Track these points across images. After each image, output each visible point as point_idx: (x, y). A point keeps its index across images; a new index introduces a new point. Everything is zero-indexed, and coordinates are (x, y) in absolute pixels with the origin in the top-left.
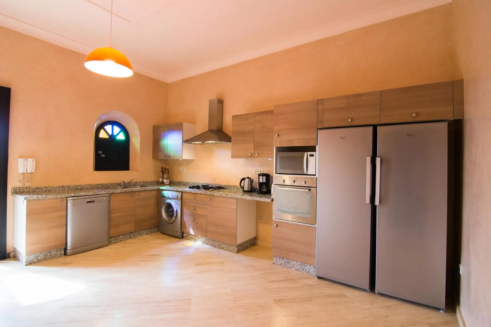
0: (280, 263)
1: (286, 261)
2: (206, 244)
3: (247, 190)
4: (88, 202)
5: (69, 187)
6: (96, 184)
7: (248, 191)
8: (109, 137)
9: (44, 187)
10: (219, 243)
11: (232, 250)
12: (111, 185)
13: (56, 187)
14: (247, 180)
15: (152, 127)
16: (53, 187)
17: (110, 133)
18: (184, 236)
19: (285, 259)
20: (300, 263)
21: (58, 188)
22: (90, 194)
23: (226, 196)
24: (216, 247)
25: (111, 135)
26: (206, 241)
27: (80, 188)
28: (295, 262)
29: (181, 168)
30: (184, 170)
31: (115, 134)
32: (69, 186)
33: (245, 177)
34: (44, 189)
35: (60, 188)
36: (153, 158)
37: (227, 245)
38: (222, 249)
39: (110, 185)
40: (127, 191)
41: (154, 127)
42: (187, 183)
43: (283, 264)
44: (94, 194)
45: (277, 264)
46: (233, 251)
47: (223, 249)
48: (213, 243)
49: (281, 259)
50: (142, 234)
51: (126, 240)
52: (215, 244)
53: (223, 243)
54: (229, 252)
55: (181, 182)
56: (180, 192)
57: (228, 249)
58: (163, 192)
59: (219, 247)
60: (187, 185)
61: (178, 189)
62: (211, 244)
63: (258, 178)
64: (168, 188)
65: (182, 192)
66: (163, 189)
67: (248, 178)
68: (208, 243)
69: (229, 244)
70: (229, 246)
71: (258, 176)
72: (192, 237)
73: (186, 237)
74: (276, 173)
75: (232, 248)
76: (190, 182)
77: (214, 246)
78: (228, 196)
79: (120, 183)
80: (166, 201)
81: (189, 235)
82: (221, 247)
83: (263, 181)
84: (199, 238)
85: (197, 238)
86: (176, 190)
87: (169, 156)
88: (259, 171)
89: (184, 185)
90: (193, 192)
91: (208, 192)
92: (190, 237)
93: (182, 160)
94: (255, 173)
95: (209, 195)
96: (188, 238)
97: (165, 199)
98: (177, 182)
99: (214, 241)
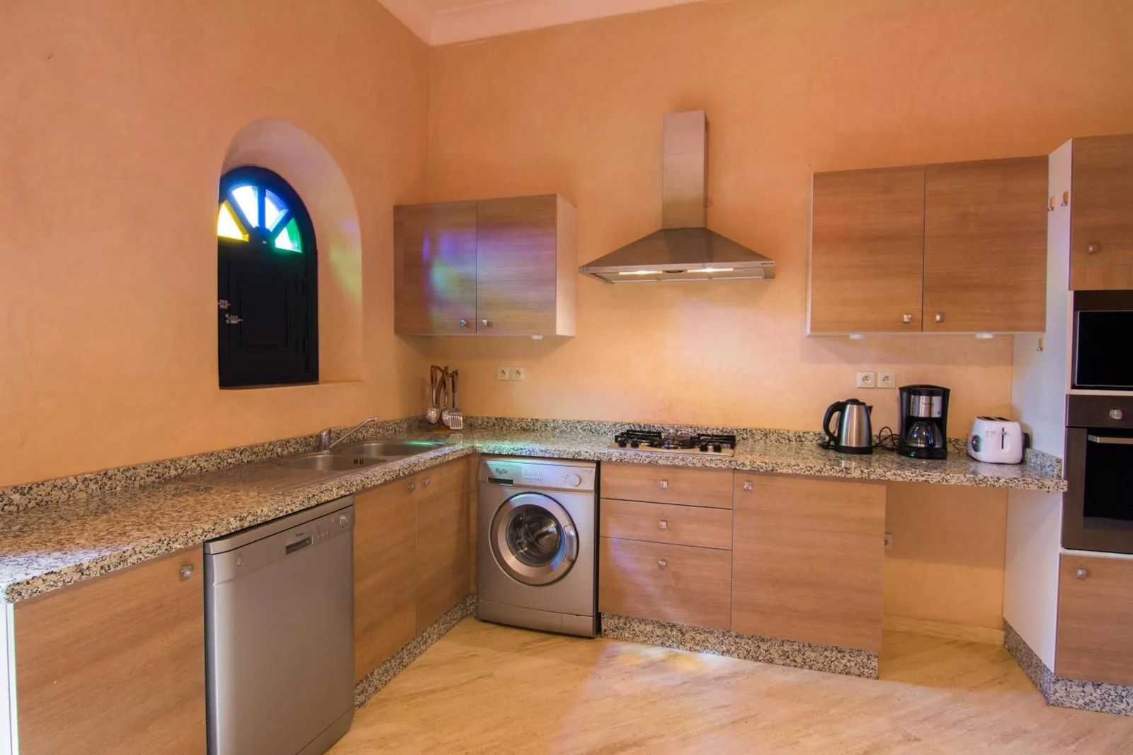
0: (1081, 701)
1: (1112, 693)
2: (723, 653)
3: (854, 445)
4: (291, 549)
5: (129, 474)
6: (233, 450)
7: (858, 451)
8: (251, 238)
9: (16, 489)
10: (786, 648)
11: (854, 670)
12: (283, 450)
13: (74, 482)
14: (851, 410)
15: (392, 208)
16: (59, 483)
17: (254, 222)
18: (604, 627)
19: (1105, 687)
21: (81, 486)
22: (293, 507)
24: (771, 661)
25: (257, 228)
26: (722, 643)
27: (173, 473)
29: (507, 371)
30: (522, 377)
31: (270, 224)
32: (128, 470)
33: (842, 400)
34: (16, 497)
35: (93, 486)
36: (399, 330)
38: (802, 667)
39: (279, 450)
40: (401, 475)
41: (398, 209)
42: (538, 425)
43: (1097, 702)
44: (306, 505)
45: (1068, 704)
46: (857, 671)
47: (811, 668)
48: (759, 647)
49: (1089, 688)
50: (429, 641)
51: (390, 680)
52: (766, 651)
53: (807, 645)
54: (840, 676)
55: (510, 420)
56: (589, 461)
57: (833, 667)
58: (494, 464)
59: (789, 660)
60: (537, 430)
61: (579, 453)
62: (748, 652)
63: (904, 402)
64: (522, 449)
65: (598, 463)
66: (496, 452)
67: (855, 402)
68: (733, 649)
69: (837, 648)
70: (839, 655)
71: (905, 395)
72: (649, 628)
73: (613, 631)
74: (1073, 387)
75: (853, 664)
76: (554, 421)
77: (761, 658)
78: (849, 476)
79: (312, 437)
80: (514, 499)
81: (633, 623)
82: (799, 660)
83: (930, 412)
84: (684, 631)
85: (674, 633)
86: (570, 456)
87: (489, 324)
88: (880, 377)
89: (524, 429)
90: (660, 462)
91: (747, 463)
92: (636, 629)
93: (544, 337)
94: (859, 383)
95: (749, 472)
96: (627, 635)
97: (509, 491)
98: (487, 420)
99: (763, 640)
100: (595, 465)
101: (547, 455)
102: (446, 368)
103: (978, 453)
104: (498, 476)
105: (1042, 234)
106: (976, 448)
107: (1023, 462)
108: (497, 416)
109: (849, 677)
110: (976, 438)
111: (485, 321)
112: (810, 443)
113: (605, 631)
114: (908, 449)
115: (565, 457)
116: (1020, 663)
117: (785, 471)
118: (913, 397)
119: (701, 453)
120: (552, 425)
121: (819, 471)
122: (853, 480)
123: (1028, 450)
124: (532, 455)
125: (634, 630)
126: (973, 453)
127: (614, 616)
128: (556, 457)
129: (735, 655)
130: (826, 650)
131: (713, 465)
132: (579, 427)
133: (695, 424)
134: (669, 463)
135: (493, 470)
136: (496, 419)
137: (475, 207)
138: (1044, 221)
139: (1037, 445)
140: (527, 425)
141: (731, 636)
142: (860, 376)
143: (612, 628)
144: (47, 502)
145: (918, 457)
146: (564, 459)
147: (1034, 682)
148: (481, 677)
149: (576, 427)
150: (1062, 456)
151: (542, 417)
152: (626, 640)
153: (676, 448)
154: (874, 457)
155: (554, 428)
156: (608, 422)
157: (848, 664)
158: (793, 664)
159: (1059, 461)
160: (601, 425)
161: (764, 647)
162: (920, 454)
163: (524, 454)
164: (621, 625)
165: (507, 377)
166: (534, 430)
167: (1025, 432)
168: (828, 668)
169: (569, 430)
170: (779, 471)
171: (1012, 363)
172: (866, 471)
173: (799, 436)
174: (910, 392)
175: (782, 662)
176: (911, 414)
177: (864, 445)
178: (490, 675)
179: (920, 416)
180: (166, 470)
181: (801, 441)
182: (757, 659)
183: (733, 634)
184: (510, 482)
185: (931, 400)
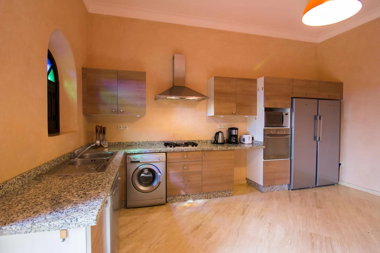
0: (267, 191)
1: (271, 187)
2: (199, 199)
3: (221, 142)
5: (29, 175)
6: (53, 161)
10: (214, 193)
14: (220, 134)
15: (81, 69)
16: (11, 182)
19: (270, 186)
20: (279, 185)
23: (226, 149)
24: (211, 198)
26: (199, 196)
27: (40, 172)
28: (276, 186)
32: (29, 173)
33: (218, 132)
35: (20, 182)
36: (84, 113)
37: (223, 193)
39: (63, 160)
41: (83, 69)
43: (269, 190)
45: (265, 192)
46: (229, 195)
47: (219, 197)
48: (208, 195)
49: (268, 187)
52: (210, 196)
53: (218, 191)
54: (225, 197)
55: (123, 143)
56: (163, 152)
57: (224, 196)
58: (132, 157)
59: (215, 197)
60: (133, 145)
61: (161, 150)
62: (205, 197)
63: (230, 132)
64: (142, 151)
65: (166, 153)
66: (133, 153)
67: (220, 132)
68: (202, 197)
69: (224, 191)
70: (225, 192)
71: (230, 130)
72: (180, 197)
73: (170, 201)
74: (265, 127)
75: (228, 194)
76: (139, 142)
77: (208, 198)
78: (228, 149)
79: (69, 154)
80: (139, 167)
81: (176, 197)
82: (217, 196)
83: (236, 134)
84: (190, 196)
85: (187, 197)
86: (158, 152)
87: (123, 112)
88: (223, 126)
89: (128, 145)
90: (185, 151)
91: (206, 148)
92: (177, 198)
93: (140, 116)
94: (219, 127)
95: (207, 151)
96: (174, 201)
97: (138, 165)
98: (114, 143)
99: (209, 193)
100: (165, 153)
101: (151, 152)
102: (101, 126)
103: (245, 142)
104: (134, 160)
105: (256, 95)
106: (244, 141)
107: (252, 143)
108: (118, 142)
109: (227, 197)
110: (244, 139)
111: (122, 111)
112: (209, 143)
113: (168, 201)
114: (231, 142)
115: (157, 152)
116: (252, 186)
117: (214, 149)
118: (232, 130)
119: (192, 147)
120: (138, 143)
121: (222, 149)
122: (229, 150)
123: (253, 141)
124: (146, 152)
125: (176, 199)
126: (243, 142)
127: (170, 196)
128: (154, 152)
129: (202, 198)
130: (222, 192)
131: (198, 150)
132: (147, 143)
133: (181, 140)
134: (187, 151)
135: (132, 158)
136: (118, 143)
137: (117, 72)
138: (256, 93)
139: (255, 139)
140: (129, 144)
141: (201, 194)
142: (219, 126)
143: (170, 200)
144: (8, 191)
145: (234, 144)
146: (156, 153)
147: (257, 189)
148: (144, 223)
149: (146, 143)
150: (263, 141)
151: (134, 141)
152: (174, 202)
153: (184, 147)
154: (225, 145)
155: (139, 144)
156: (156, 141)
157: (227, 194)
158: (216, 197)
159: (263, 142)
160: (154, 142)
161: (209, 195)
162: (234, 143)
163: (143, 152)
164: (172, 198)
165: (122, 129)
166: (132, 146)
167: (253, 137)
168: (223, 196)
169: (144, 144)
170: (213, 150)
171: (246, 122)
172: (231, 148)
173: (206, 141)
174: (231, 129)
175: (213, 197)
176: (232, 134)
177: (223, 142)
178: (147, 222)
179: (234, 134)
180: (38, 171)
181: (207, 142)
182: (207, 198)
183: (202, 193)
184: (139, 162)
185: (236, 131)
